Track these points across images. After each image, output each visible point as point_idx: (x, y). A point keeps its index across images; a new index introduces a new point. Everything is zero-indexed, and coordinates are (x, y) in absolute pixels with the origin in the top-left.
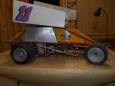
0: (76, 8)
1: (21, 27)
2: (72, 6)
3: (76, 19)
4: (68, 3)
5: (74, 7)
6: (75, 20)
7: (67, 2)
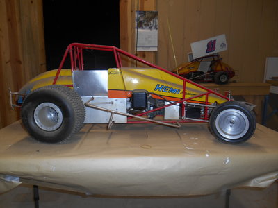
0: (156, 26)
1: (20, 62)
2: (149, 19)
3: (156, 49)
4: (139, 12)
5: (152, 22)
6: (154, 52)
7: (136, 9)
